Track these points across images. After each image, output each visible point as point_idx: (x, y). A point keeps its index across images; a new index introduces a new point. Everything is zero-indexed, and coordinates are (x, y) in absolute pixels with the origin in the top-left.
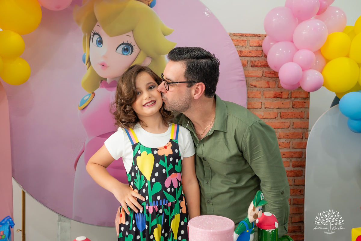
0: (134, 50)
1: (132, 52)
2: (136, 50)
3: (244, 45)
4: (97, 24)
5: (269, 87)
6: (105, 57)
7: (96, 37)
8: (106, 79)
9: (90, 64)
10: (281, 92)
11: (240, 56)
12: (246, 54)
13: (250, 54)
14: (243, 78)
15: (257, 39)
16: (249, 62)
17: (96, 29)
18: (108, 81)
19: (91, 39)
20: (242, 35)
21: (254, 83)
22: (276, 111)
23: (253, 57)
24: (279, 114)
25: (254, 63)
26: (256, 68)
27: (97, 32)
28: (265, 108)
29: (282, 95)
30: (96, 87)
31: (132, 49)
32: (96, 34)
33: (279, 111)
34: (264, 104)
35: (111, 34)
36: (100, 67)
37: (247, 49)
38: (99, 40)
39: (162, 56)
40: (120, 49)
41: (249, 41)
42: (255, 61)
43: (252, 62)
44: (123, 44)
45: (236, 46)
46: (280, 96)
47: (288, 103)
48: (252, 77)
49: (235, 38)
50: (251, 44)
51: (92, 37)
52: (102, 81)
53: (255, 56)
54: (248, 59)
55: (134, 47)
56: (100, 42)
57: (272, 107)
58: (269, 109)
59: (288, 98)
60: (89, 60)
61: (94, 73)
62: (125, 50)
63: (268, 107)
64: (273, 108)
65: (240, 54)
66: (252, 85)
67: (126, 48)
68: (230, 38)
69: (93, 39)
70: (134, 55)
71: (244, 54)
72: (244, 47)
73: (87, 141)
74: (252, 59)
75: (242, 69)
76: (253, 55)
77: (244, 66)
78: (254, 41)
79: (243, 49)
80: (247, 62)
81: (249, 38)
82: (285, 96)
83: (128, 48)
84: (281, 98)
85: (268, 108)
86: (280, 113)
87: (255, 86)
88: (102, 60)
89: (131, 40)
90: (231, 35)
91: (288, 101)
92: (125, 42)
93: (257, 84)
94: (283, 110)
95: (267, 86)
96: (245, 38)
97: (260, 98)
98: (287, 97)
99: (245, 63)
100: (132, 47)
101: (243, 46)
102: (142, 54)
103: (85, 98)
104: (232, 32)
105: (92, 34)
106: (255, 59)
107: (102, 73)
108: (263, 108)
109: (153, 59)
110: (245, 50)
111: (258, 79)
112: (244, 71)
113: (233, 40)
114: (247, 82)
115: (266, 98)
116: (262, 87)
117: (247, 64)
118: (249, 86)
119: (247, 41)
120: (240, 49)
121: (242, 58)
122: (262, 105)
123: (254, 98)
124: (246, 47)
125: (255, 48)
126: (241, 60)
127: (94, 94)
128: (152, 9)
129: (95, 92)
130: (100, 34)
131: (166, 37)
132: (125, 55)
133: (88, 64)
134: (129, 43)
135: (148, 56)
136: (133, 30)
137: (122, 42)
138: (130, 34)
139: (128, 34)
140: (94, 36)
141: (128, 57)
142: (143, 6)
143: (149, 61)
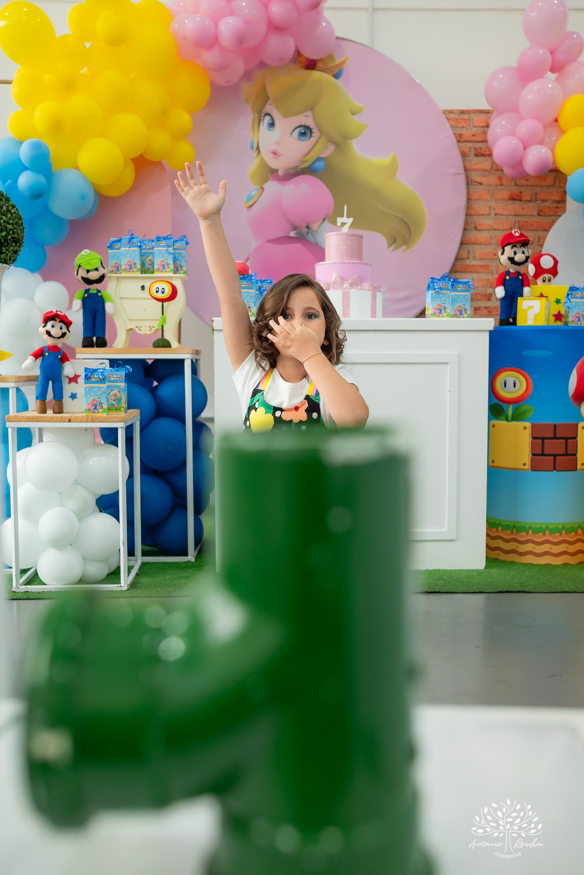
0: (313, 135)
1: (311, 136)
2: (316, 133)
3: (464, 125)
4: (270, 102)
5: (502, 185)
6: (277, 143)
7: (267, 119)
8: (277, 171)
9: (259, 152)
10: (521, 193)
11: (458, 141)
12: (467, 138)
13: (475, 138)
14: (462, 170)
15: (484, 117)
16: (472, 150)
17: (268, 108)
18: (280, 173)
19: (262, 121)
20: (462, 112)
21: (479, 179)
22: (512, 219)
23: (478, 142)
24: (517, 224)
25: (479, 151)
26: (483, 157)
27: (269, 113)
28: (495, 215)
29: (521, 197)
30: (266, 180)
31: (311, 132)
32: (268, 114)
33: (518, 219)
34: (495, 209)
35: (286, 115)
36: (271, 155)
37: (470, 132)
38: (270, 122)
39: (349, 141)
40: (296, 132)
41: (473, 120)
42: (481, 148)
43: (476, 149)
44: (300, 126)
45: (452, 126)
46: (519, 198)
47: (531, 208)
48: (476, 170)
49: (452, 116)
50: (475, 124)
51: (262, 118)
52: (272, 173)
53: (481, 140)
54: (471, 145)
55: (314, 131)
56: (272, 124)
57: (506, 213)
59: (530, 201)
60: (258, 148)
61: (263, 163)
62: (303, 134)
63: (500, 212)
64: (507, 215)
65: (458, 139)
66: (476, 182)
67: (303, 131)
68: (444, 116)
69: (263, 120)
70: (313, 140)
71: (465, 138)
72: (465, 129)
73: (254, 245)
74: (477, 145)
75: (459, 158)
76: (479, 139)
77: (464, 155)
78: (479, 120)
79: (464, 132)
80: (468, 149)
81: (473, 115)
82: (526, 197)
83: (305, 132)
84: (520, 200)
85: (500, 215)
86: (519, 222)
87: (481, 184)
88: (273, 147)
89: (310, 122)
90: (447, 113)
91: (531, 205)
92: (303, 124)
93: (484, 180)
94: (523, 219)
95: (498, 183)
96: (466, 116)
97: (487, 200)
98: (529, 199)
99: (466, 150)
100: (311, 130)
101: (463, 127)
102: (323, 140)
103: (253, 194)
104: (449, 108)
105: (263, 115)
106: (481, 145)
107: (273, 164)
108: (492, 214)
109: (337, 145)
110: (466, 133)
111: (486, 173)
112: (464, 161)
113: (448, 119)
114: (467, 177)
115: (496, 200)
116: (490, 185)
117: (469, 152)
118: (469, 183)
119: (469, 120)
120: (458, 132)
121: (461, 144)
122: (490, 210)
123: (477, 200)
124: (467, 129)
125: (482, 130)
126: (459, 146)
127: (262, 189)
128: (338, 82)
129: (264, 186)
130: (272, 114)
131: (355, 118)
132: (302, 140)
133: (257, 151)
134: (307, 125)
135: (331, 141)
136: (312, 109)
137: (298, 125)
138: (309, 113)
139: (306, 114)
140: (264, 117)
141: (306, 144)
142: (328, 77)
143: (331, 148)
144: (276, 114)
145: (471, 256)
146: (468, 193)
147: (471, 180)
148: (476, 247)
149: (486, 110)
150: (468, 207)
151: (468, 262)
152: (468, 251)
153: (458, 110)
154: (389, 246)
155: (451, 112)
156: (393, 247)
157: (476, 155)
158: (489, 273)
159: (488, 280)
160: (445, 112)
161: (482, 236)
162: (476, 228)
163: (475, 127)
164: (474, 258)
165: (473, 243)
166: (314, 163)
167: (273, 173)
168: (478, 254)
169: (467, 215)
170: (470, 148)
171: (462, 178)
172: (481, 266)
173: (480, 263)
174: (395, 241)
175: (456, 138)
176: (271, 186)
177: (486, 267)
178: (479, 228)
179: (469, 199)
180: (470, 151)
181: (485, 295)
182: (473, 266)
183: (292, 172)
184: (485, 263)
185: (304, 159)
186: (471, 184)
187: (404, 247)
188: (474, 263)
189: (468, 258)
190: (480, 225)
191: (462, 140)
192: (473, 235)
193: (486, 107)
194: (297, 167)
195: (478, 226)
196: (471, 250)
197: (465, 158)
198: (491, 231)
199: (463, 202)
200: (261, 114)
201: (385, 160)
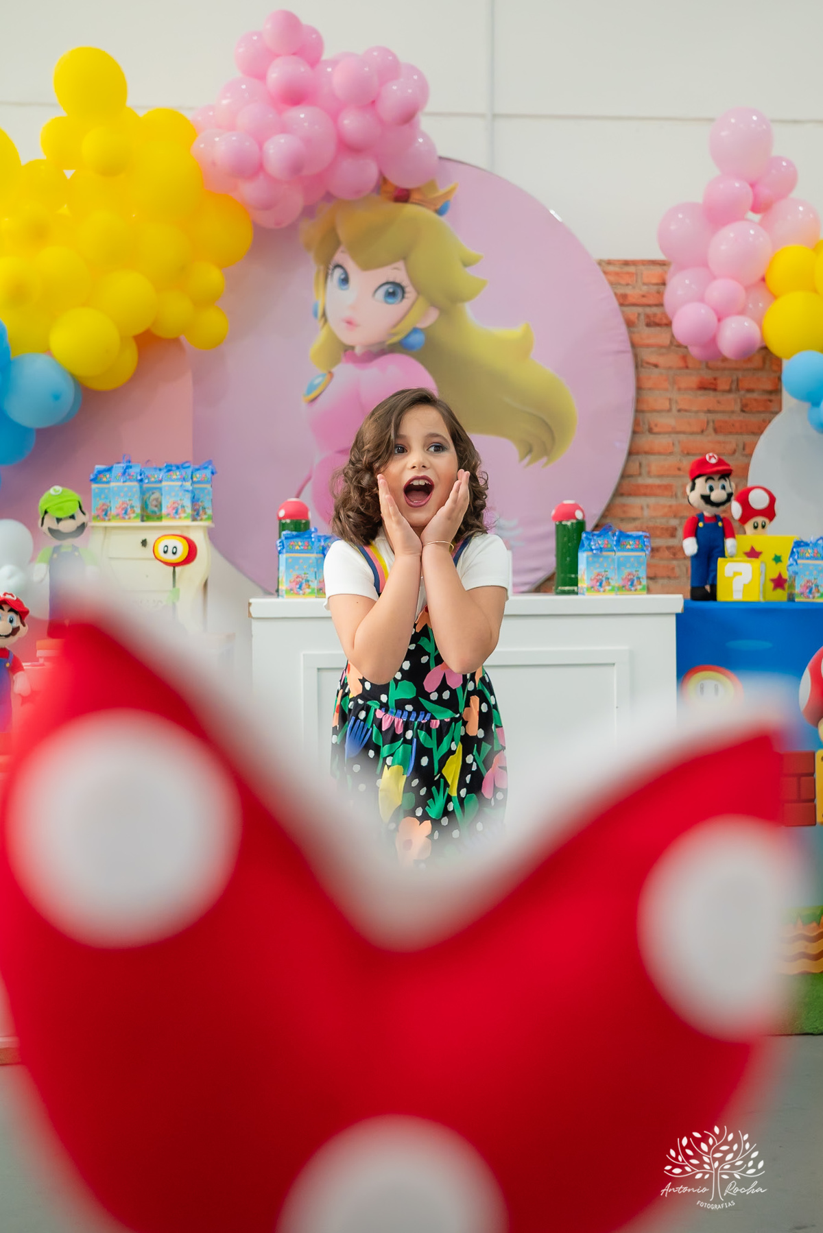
0: (406, 295)
1: (403, 297)
2: (410, 293)
3: (630, 282)
4: (341, 248)
5: (687, 367)
6: (353, 307)
7: (338, 273)
8: (353, 348)
9: (326, 321)
10: (715, 379)
11: (621, 305)
12: (634, 301)
13: (645, 301)
14: (628, 347)
15: (658, 270)
16: (642, 317)
18: (358, 351)
19: (329, 276)
20: (626, 263)
21: (653, 360)
22: (703, 417)
23: (649, 306)
24: (711, 424)
25: (652, 319)
26: (658, 329)
27: (340, 264)
28: (679, 411)
29: (716, 385)
30: (335, 362)
31: (404, 292)
32: (338, 266)
33: (711, 416)
34: (677, 402)
35: (366, 266)
36: (344, 325)
37: (637, 291)
38: (343, 277)
39: (459, 304)
40: (382, 292)
41: (642, 274)
42: (655, 315)
43: (648, 316)
44: (387, 283)
45: (611, 284)
46: (713, 387)
47: (731, 402)
48: (648, 346)
49: (611, 268)
50: (646, 280)
51: (330, 272)
53: (655, 303)
54: (640, 310)
55: (407, 290)
56: (345, 281)
57: (694, 408)
58: (687, 414)
59: (730, 391)
60: (324, 315)
61: (333, 337)
62: (391, 295)
63: (686, 408)
64: (697, 412)
65: (622, 302)
66: (648, 363)
67: (391, 290)
68: (598, 267)
69: (332, 274)
70: (406, 303)
71: (631, 300)
72: (630, 287)
73: (318, 457)
74: (649, 310)
75: (623, 328)
76: (651, 302)
77: (630, 324)
78: (652, 274)
79: (628, 291)
80: (636, 315)
81: (642, 268)
82: (723, 385)
83: (395, 291)
84: (715, 390)
85: (686, 411)
86: (713, 422)
87: (656, 366)
88: (347, 314)
89: (401, 277)
90: (603, 264)
91: (731, 396)
92: (391, 280)
93: (661, 360)
94: (719, 417)
95: (681, 364)
96: (632, 269)
97: (666, 390)
98: (727, 388)
99: (633, 318)
100: (403, 289)
101: (628, 285)
102: (421, 303)
103: (317, 382)
104: (606, 257)
105: (331, 267)
106: (655, 310)
107: (348, 337)
108: (674, 410)
109: (442, 310)
110: (633, 293)
111: (664, 350)
112: (630, 333)
113: (605, 273)
114: (636, 356)
115: (679, 389)
116: (670, 368)
117: (636, 321)
118: (639, 364)
119: (636, 274)
120: (621, 291)
121: (625, 309)
122: (670, 404)
123: (650, 389)
124: (634, 288)
125: (655, 288)
126: (623, 312)
127: (331, 374)
128: (443, 219)
129: (334, 370)
130: (345, 266)
131: (467, 270)
132: (387, 302)
133: (323, 320)
134: (398, 281)
135: (433, 304)
136: (405, 258)
137: (384, 281)
138: (400, 264)
139: (396, 265)
140: (333, 270)
141: (396, 309)
142: (427, 213)
143: (433, 315)
144: (351, 267)
145: (644, 471)
146: (638, 379)
147: (642, 361)
148: (652, 458)
149: (661, 261)
150: (638, 400)
151: (640, 481)
152: (640, 464)
153: (619, 261)
154: (522, 458)
155: (609, 263)
156: (528, 458)
157: (648, 325)
158: (672, 496)
159: (670, 506)
160: (600, 263)
161: (661, 442)
162: (650, 431)
163: (644, 284)
164: (649, 474)
165: (646, 453)
166: (408, 336)
167: (347, 351)
168: (654, 469)
169: (638, 411)
170: (639, 314)
171: (628, 359)
172: (659, 486)
173: (657, 481)
174: (530, 451)
175: (618, 299)
176: (346, 372)
177: (667, 487)
178: (656, 430)
179: (639, 388)
180: (638, 320)
181: (667, 529)
182: (647, 486)
183: (375, 349)
184: (665, 481)
185: (394, 331)
186: (642, 366)
187: (545, 459)
188: (650, 481)
189: (640, 474)
190: (656, 425)
191: (626, 303)
192: (646, 441)
193: (660, 256)
194: (382, 343)
195: (653, 426)
196: (644, 462)
197: (632, 329)
198: (673, 436)
199: (631, 393)
200: (328, 265)
201: (514, 332)
